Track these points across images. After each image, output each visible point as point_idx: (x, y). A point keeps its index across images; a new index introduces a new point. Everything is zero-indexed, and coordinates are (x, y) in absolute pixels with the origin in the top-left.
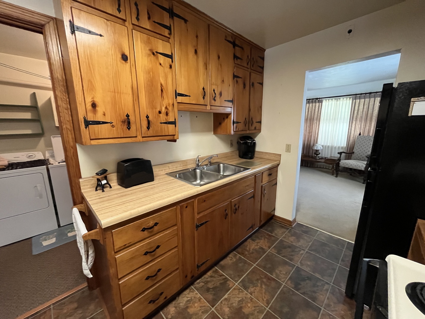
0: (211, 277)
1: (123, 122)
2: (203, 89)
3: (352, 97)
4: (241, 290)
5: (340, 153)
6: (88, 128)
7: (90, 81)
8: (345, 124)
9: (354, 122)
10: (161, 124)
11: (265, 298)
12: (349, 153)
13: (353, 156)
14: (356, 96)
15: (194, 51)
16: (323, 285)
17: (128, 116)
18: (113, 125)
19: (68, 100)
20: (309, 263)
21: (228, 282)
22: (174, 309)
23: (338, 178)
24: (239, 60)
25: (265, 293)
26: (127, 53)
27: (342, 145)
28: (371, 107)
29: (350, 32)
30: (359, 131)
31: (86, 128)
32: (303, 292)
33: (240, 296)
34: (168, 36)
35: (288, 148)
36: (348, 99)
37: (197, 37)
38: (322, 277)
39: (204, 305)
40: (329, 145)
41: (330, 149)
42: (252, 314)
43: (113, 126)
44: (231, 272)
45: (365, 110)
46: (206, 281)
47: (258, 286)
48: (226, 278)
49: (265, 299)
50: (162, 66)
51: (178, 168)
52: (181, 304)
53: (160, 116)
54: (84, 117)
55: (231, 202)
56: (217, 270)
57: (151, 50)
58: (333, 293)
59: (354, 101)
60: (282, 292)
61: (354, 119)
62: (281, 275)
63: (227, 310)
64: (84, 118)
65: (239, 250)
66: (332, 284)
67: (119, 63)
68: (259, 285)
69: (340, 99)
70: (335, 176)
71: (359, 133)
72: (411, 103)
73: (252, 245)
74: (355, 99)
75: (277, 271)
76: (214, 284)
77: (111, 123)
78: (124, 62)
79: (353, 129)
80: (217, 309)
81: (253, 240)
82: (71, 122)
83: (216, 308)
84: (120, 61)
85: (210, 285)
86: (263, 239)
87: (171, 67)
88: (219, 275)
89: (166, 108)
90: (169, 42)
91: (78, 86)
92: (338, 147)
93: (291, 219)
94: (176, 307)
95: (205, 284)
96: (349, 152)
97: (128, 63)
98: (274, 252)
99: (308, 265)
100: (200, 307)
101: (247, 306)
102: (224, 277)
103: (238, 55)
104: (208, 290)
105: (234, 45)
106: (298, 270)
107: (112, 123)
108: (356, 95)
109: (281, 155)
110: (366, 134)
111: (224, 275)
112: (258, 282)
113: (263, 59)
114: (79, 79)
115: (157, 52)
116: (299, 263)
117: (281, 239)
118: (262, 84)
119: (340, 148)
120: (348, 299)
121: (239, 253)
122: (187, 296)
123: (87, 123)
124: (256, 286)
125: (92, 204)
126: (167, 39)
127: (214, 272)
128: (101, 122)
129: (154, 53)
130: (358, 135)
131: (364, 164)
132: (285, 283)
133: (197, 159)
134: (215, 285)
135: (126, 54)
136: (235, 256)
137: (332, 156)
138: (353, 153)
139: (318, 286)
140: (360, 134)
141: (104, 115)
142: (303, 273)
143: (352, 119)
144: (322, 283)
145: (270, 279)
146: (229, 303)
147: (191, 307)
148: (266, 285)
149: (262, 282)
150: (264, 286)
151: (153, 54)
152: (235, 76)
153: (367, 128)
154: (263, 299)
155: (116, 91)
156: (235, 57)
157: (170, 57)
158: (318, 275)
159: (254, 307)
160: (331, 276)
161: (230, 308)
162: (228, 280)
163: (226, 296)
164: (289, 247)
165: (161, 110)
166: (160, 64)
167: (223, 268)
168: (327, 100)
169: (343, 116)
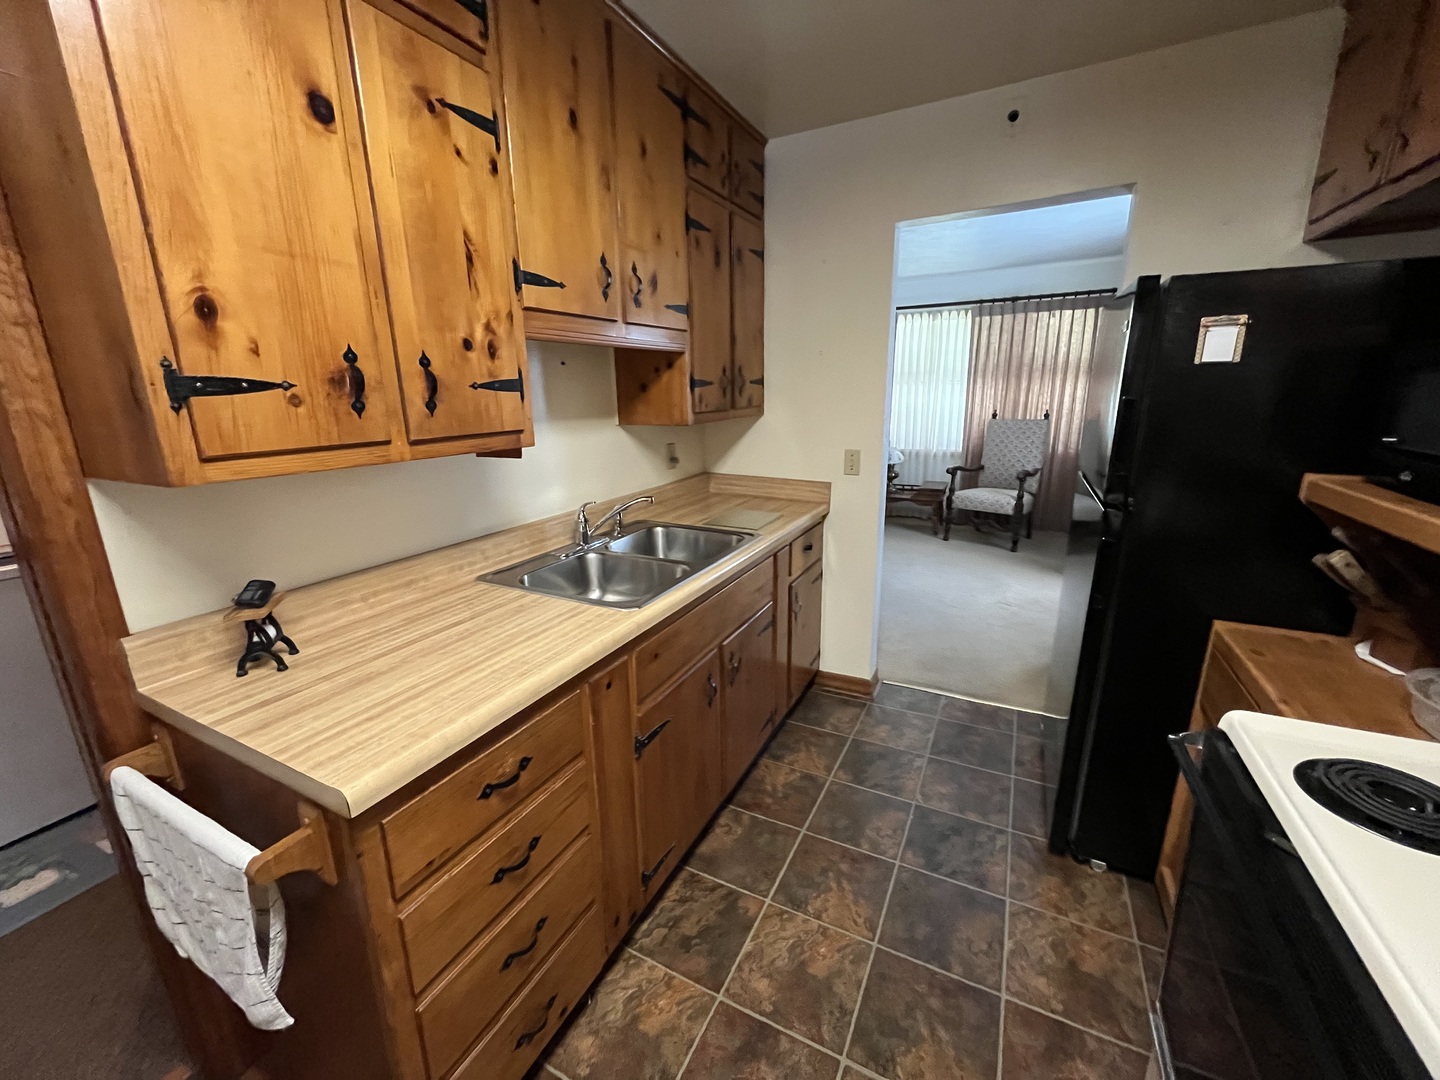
0: (683, 901)
1: (336, 382)
2: (603, 260)
3: (972, 310)
4: (785, 916)
5: (952, 472)
6: (184, 412)
7: (181, 200)
8: (957, 388)
9: (979, 381)
10: (476, 388)
11: (860, 916)
12: (971, 471)
13: (982, 476)
14: (982, 306)
15: (566, 116)
16: (992, 839)
17: (350, 356)
18: (294, 396)
19: (22, 278)
20: (944, 790)
21: (741, 903)
22: (590, 1040)
23: (951, 542)
24: (701, 167)
25: (856, 903)
26: (329, 88)
27: (953, 449)
28: (1018, 338)
29: (1013, 116)
30: (992, 406)
31: (177, 410)
32: (950, 870)
33: (788, 934)
34: (479, 43)
35: (852, 463)
36: (963, 313)
37: (574, 61)
38: (984, 815)
39: (687, 995)
40: (918, 448)
41: (922, 459)
42: (840, 973)
43: (296, 401)
44: (739, 870)
45: (1004, 346)
46: (669, 920)
47: (830, 889)
48: (731, 892)
49: (860, 921)
50: (466, 163)
51: (514, 554)
52: (611, 1017)
53: (466, 360)
54: (165, 359)
55: (721, 648)
56: (693, 875)
57: (421, 91)
58: (1019, 852)
59: (978, 319)
60: (901, 887)
61: (980, 374)
62: (884, 841)
63: (762, 986)
64: (166, 367)
65: (744, 796)
66: (1010, 830)
67: (299, 127)
68: (833, 885)
69: (941, 312)
70: (942, 536)
71: (991, 412)
72: (1202, 330)
73: (777, 775)
74: (981, 316)
75: (868, 832)
76: (699, 921)
77: (286, 389)
78: (318, 126)
79: (978, 400)
80: (731, 991)
81: (778, 758)
82: (52, 382)
83: (727, 990)
84: (302, 120)
85: (688, 928)
86: (803, 748)
87: (494, 169)
88: (706, 890)
89: (488, 327)
90: (479, 65)
91: (122, 218)
92: (941, 453)
93: (866, 675)
94: (595, 1033)
95: (670, 928)
96: (971, 466)
97: (334, 132)
98: (844, 778)
99: (944, 795)
100: (678, 1004)
101: (819, 954)
102: (724, 892)
103: (698, 148)
104: (686, 944)
105: (687, 113)
106: (922, 814)
107: (292, 386)
108: (982, 302)
109: (830, 483)
110: (1008, 415)
111: (722, 886)
112: (827, 877)
113: (760, 168)
114: (125, 183)
115: (442, 102)
116: (919, 797)
117: (852, 737)
118: (760, 254)
119: (949, 455)
120: (1056, 859)
121: (746, 807)
122: (624, 983)
123: (182, 389)
124: (825, 892)
125: (241, 736)
126: (474, 52)
127: (685, 884)
128: (244, 384)
129: (434, 106)
130: (991, 416)
131: (1012, 497)
132: (900, 859)
133: (581, 516)
134: (703, 923)
135: (325, 92)
136: (737, 818)
137: (930, 479)
138: (982, 468)
139: (981, 845)
140: (994, 416)
141: (256, 351)
142: (935, 820)
143: (974, 372)
144: (989, 833)
145: (855, 859)
146: (765, 962)
147: (649, 1013)
148: (850, 879)
149: (840, 874)
150: (845, 884)
151: (431, 108)
152: (690, 223)
153: (1011, 395)
154: (855, 922)
155: (297, 249)
156: (689, 154)
157: (489, 126)
158: (973, 817)
159: (839, 951)
160: (1003, 810)
161: (769, 976)
162: (740, 896)
163: (748, 946)
164: (882, 756)
165: (472, 334)
166: (458, 153)
167: (711, 864)
168: (909, 316)
169: (951, 366)
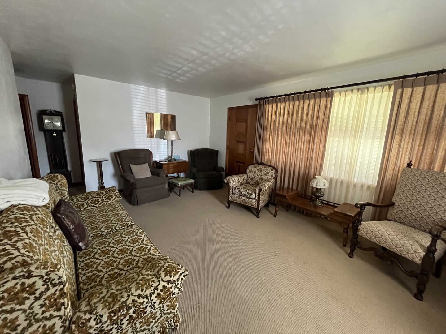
3: (394, 84)
5: (361, 206)
9: (397, 138)
13: (392, 211)
14: (403, 81)
23: (356, 260)
27: (370, 182)
30: (407, 157)
36: (387, 88)
40: (342, 178)
41: (345, 186)
45: (424, 111)
59: (399, 91)
61: (398, 131)
69: (368, 88)
70: (348, 252)
71: (407, 161)
74: (402, 87)
79: (394, 153)
92: (360, 184)
96: (382, 203)
108: (404, 77)
110: (424, 166)
119: (365, 188)
130: (405, 165)
137: (349, 202)
138: (393, 204)
140: (409, 165)
143: (393, 130)
153: (428, 151)
168: (343, 93)
169: (373, 125)
